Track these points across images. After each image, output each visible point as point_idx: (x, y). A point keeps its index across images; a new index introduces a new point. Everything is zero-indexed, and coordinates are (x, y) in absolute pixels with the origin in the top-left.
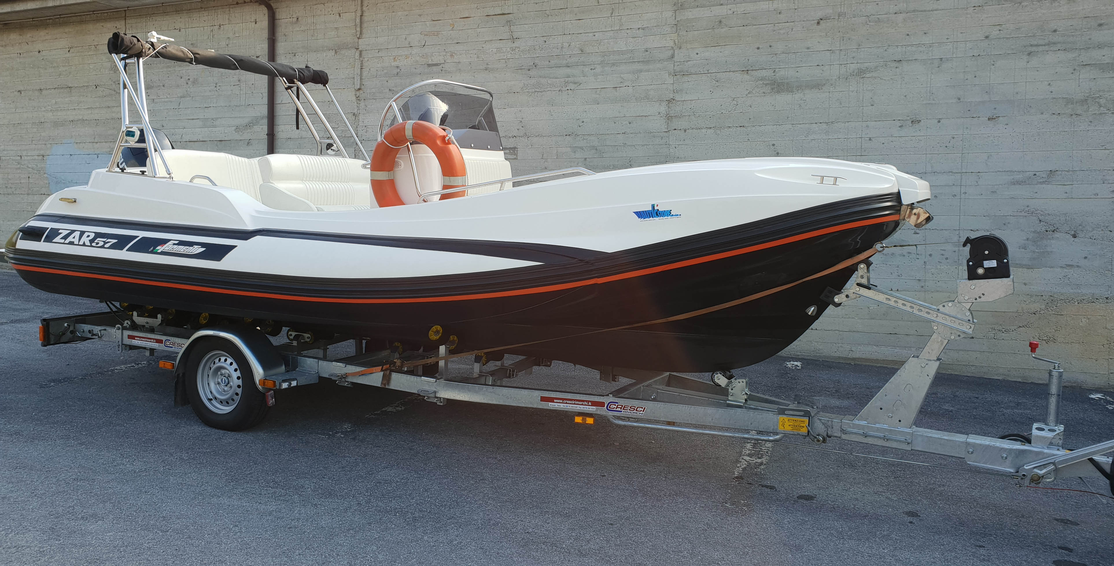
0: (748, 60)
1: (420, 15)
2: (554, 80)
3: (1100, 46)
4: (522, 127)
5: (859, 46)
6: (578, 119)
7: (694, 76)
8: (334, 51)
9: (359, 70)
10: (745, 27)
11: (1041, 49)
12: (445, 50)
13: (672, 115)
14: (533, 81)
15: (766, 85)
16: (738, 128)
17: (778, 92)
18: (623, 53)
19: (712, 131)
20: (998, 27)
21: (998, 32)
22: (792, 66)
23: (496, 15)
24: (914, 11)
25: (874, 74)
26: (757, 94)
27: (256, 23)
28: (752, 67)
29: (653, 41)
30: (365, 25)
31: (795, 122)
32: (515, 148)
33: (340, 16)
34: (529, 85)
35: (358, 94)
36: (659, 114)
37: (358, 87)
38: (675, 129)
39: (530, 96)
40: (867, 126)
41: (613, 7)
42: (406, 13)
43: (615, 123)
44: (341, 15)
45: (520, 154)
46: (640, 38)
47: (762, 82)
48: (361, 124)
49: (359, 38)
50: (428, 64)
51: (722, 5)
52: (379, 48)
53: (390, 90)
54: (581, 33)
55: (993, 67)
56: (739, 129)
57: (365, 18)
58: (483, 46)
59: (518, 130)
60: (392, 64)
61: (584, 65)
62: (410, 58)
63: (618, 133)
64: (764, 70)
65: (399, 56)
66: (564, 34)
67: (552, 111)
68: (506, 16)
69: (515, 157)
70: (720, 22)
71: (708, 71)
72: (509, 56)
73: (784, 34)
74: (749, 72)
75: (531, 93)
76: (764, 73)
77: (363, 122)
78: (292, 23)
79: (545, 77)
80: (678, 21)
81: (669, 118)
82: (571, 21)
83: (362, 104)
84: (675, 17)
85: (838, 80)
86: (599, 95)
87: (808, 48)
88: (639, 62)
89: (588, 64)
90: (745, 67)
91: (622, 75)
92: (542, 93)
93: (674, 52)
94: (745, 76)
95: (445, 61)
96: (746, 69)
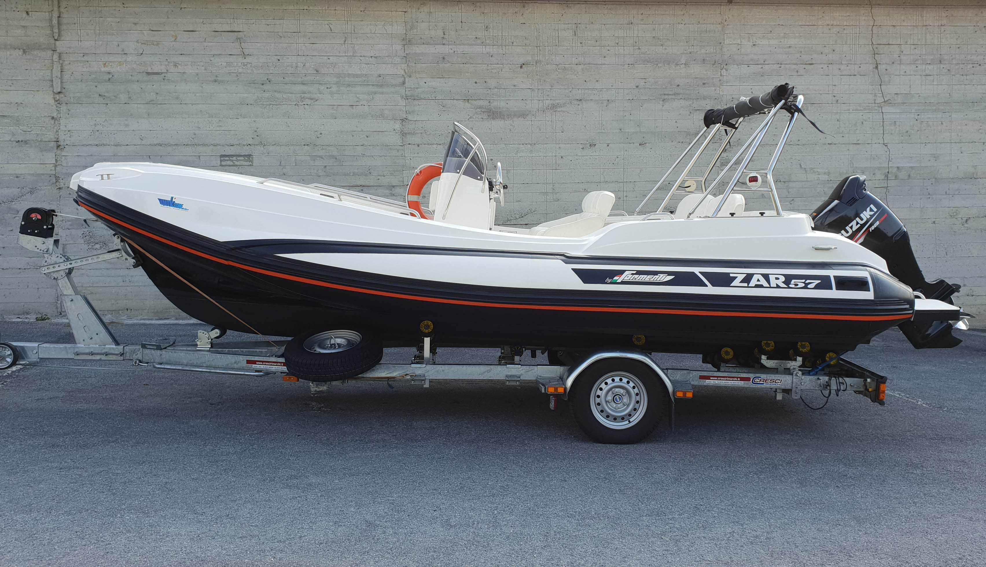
1: (135, 24)
2: (290, 95)
3: (705, 98)
4: (258, 136)
5: (552, 87)
6: (316, 131)
7: (423, 101)
8: (21, 50)
9: (59, 73)
10: (464, 65)
12: (167, 60)
13: (407, 132)
14: (267, 95)
15: (484, 112)
17: (493, 119)
18: (357, 76)
19: (441, 146)
20: (644, 80)
21: (644, 84)
22: (503, 99)
23: (224, 31)
24: (589, 64)
25: (563, 109)
26: (477, 119)
28: (471, 97)
29: (385, 68)
30: (63, 27)
31: (507, 143)
32: (250, 156)
33: (28, 14)
34: (264, 99)
35: (58, 98)
36: (395, 130)
37: (59, 90)
38: (410, 144)
40: (560, 148)
41: (346, 36)
42: (117, 20)
43: (353, 136)
44: (30, 13)
45: (256, 162)
46: (373, 65)
47: (480, 110)
48: (63, 128)
49: (56, 40)
50: (147, 73)
51: (444, 44)
52: (84, 52)
53: (100, 95)
54: (315, 56)
55: (641, 108)
57: (64, 20)
58: (211, 59)
59: (253, 138)
60: (102, 70)
61: (320, 84)
62: (124, 65)
63: (356, 145)
64: (481, 100)
65: (111, 62)
66: (298, 55)
67: (288, 123)
68: (236, 33)
69: (251, 163)
70: (444, 58)
71: (436, 97)
72: (240, 70)
73: (496, 73)
74: (469, 101)
75: (265, 106)
76: (481, 103)
77: (66, 126)
79: (280, 92)
80: (407, 54)
81: (403, 134)
82: (305, 44)
83: (64, 108)
84: (404, 49)
85: (537, 112)
86: (336, 111)
87: (514, 86)
88: (373, 85)
89: (324, 83)
90: (466, 97)
91: (358, 96)
92: (278, 106)
93: (405, 80)
94: (467, 104)
95: (167, 70)
96: (467, 99)
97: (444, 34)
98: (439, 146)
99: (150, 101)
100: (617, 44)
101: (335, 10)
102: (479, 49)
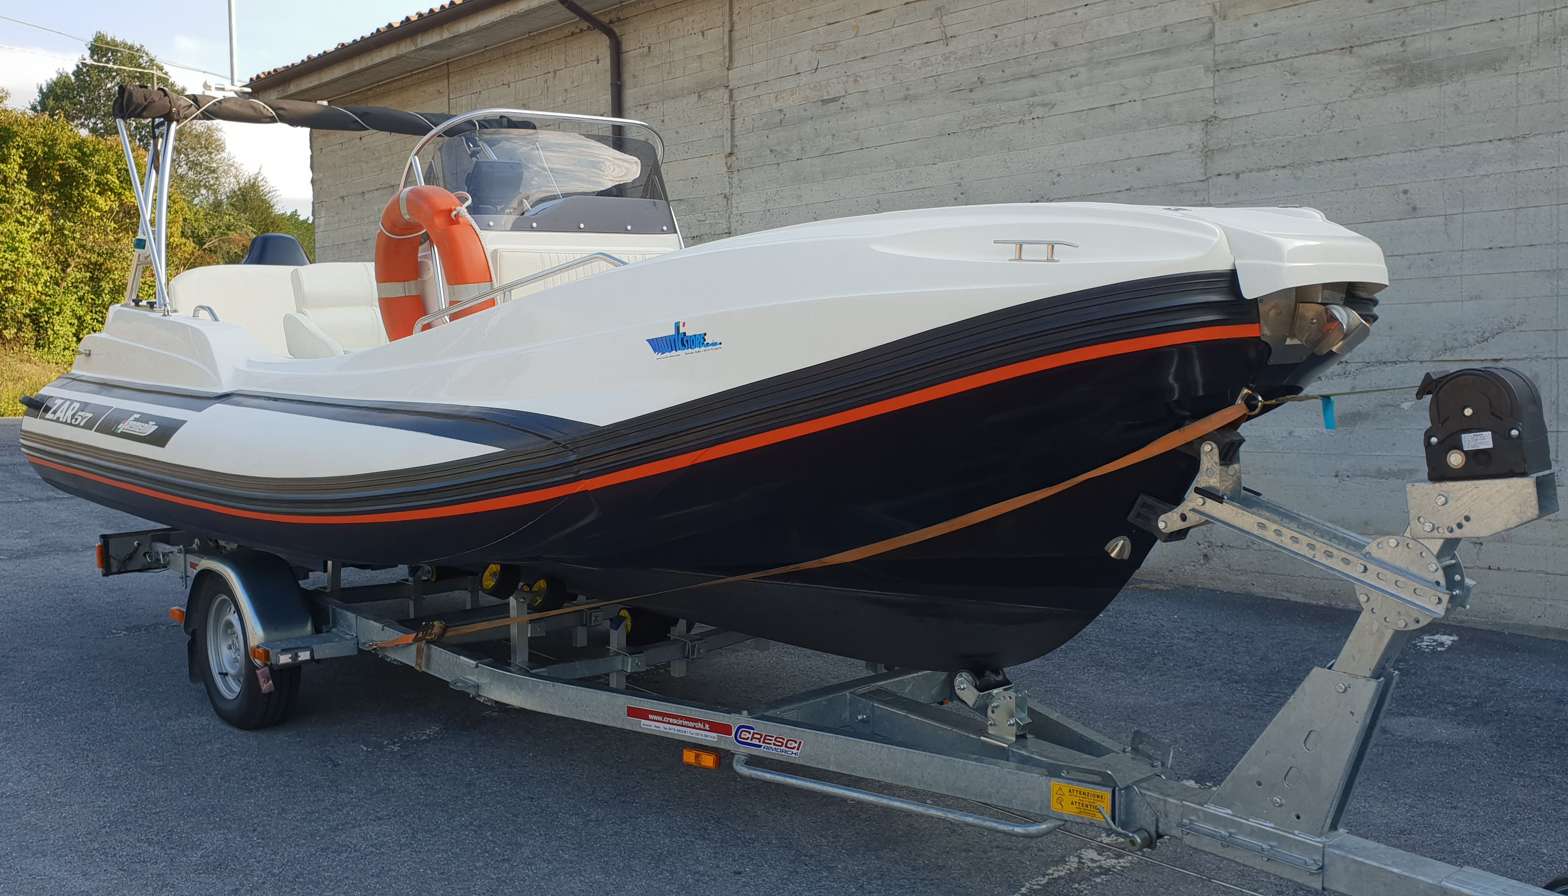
0: (1352, 26)
1: (810, 18)
2: (1011, 103)
4: (962, 194)
6: (1051, 171)
7: (1250, 68)
8: (697, 94)
9: (730, 122)
12: (845, 72)
13: (1214, 147)
14: (977, 110)
15: (1387, 72)
16: (1335, 164)
17: (1412, 84)
18: (1123, 39)
19: (1287, 172)
22: (1439, 28)
26: (1371, 92)
27: (598, 63)
28: (1358, 39)
29: (1176, 10)
30: (736, 46)
31: (1447, 143)
33: (703, 35)
34: (971, 119)
35: (730, 162)
36: (1190, 148)
37: (729, 151)
38: (1219, 175)
42: (791, 17)
43: (1113, 171)
44: (705, 33)
46: (1153, 9)
47: (1379, 68)
48: (735, 212)
49: (728, 69)
50: (822, 101)
52: (754, 82)
53: (771, 151)
54: (1053, 13)
56: (1337, 164)
57: (737, 35)
58: (901, 57)
59: (955, 200)
60: (774, 107)
61: (1059, 71)
62: (797, 93)
64: (1382, 44)
65: (783, 91)
66: (1027, 19)
67: (1008, 160)
71: (1276, 55)
72: (940, 70)
74: (1354, 50)
75: (974, 132)
76: (1382, 49)
77: (737, 207)
78: (643, 56)
79: (996, 100)
81: (1208, 153)
83: (736, 178)
85: (1534, 45)
86: (1085, 122)
88: (1151, 53)
89: (1065, 67)
90: (1346, 42)
91: (1124, 82)
92: (993, 130)
93: (1214, 27)
94: (1347, 59)
95: (846, 92)
96: (1348, 46)
98: (1281, 171)
99: (825, 151)
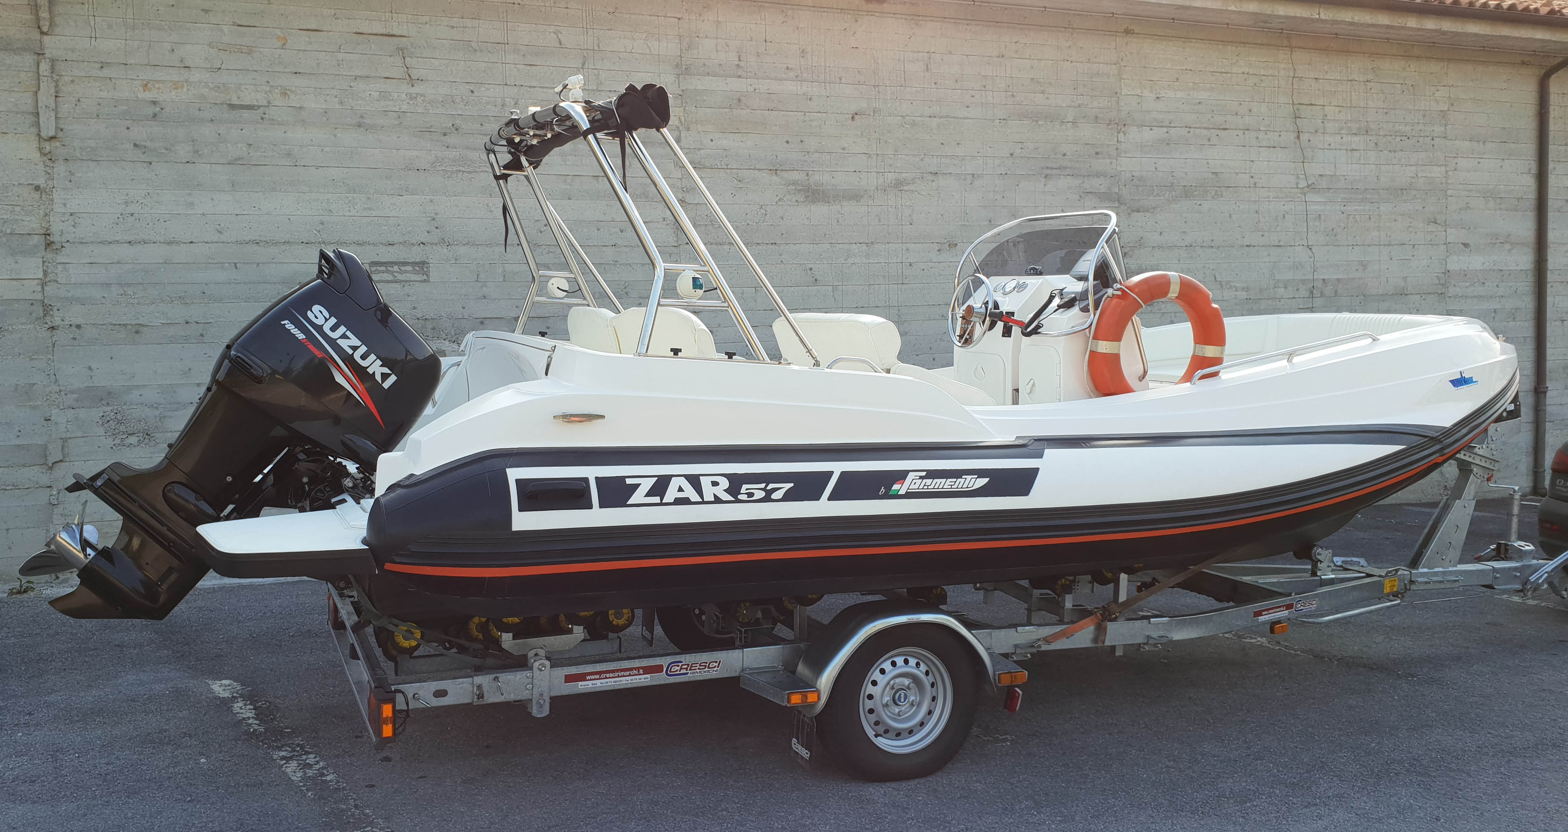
1: (206, 11)
3: (1098, 175)
4: (437, 228)
5: (896, 151)
6: (538, 221)
9: (52, 99)
10: (771, 112)
11: (1054, 172)
12: (268, 82)
14: (453, 154)
16: (768, 246)
17: (813, 202)
20: (1020, 145)
21: (1020, 150)
22: (828, 169)
23: (376, 35)
24: (947, 117)
25: (912, 187)
26: (789, 203)
28: (781, 166)
31: (833, 241)
32: (423, 263)
34: (447, 160)
35: (48, 148)
36: (664, 220)
37: (52, 133)
39: (449, 177)
40: (907, 249)
41: (586, 55)
43: (598, 230)
45: (434, 275)
47: (794, 188)
48: (58, 208)
49: (44, 34)
50: (229, 105)
51: (740, 77)
52: (104, 60)
53: (135, 145)
54: (534, 87)
55: (1017, 188)
58: (352, 84)
59: (428, 232)
60: (140, 96)
62: (185, 89)
63: (605, 244)
64: (795, 172)
65: (158, 82)
66: (506, 85)
67: (491, 204)
68: (394, 39)
69: (426, 279)
70: (739, 100)
71: (727, 165)
72: (405, 107)
73: (816, 126)
74: (778, 172)
75: (449, 173)
76: (795, 176)
77: (65, 205)
80: (683, 91)
82: (518, 66)
83: (60, 169)
84: (679, 83)
85: (876, 191)
86: (571, 185)
87: (844, 149)
90: (774, 166)
93: (680, 134)
94: (774, 177)
95: (269, 102)
96: (774, 168)
97: (740, 60)
99: (235, 160)
100: (984, 87)
101: (567, 8)
102: (791, 87)
